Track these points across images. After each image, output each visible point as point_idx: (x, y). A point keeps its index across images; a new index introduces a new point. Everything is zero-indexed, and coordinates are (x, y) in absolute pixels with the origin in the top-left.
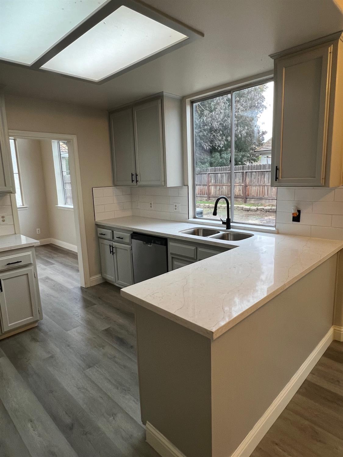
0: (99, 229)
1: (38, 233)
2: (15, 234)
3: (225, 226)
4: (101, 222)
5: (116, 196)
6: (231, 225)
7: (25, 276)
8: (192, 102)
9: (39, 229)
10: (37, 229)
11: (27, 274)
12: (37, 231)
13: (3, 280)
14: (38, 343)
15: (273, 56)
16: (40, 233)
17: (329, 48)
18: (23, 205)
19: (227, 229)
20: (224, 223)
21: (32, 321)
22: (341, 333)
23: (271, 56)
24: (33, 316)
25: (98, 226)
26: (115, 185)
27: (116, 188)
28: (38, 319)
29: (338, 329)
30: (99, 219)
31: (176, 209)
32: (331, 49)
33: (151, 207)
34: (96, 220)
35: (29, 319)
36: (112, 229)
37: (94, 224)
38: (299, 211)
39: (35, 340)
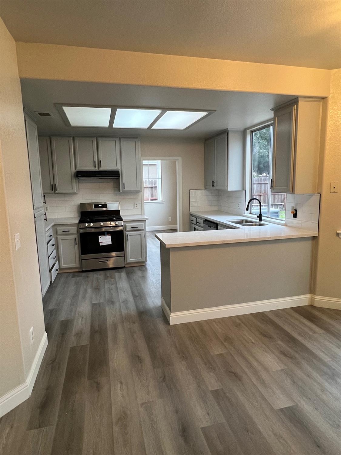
0: (191, 217)
1: (169, 220)
2: (142, 214)
3: (258, 219)
4: (194, 213)
5: (206, 196)
6: (262, 218)
7: (140, 236)
8: (252, 132)
9: (170, 218)
10: (169, 218)
11: (141, 235)
12: (169, 219)
13: (130, 235)
14: (141, 271)
15: (273, 110)
16: (171, 220)
17: (294, 107)
18: (162, 200)
19: (259, 221)
20: (258, 217)
21: (141, 261)
22: (315, 300)
23: (272, 110)
24: (142, 258)
25: (191, 215)
26: (206, 189)
27: (207, 191)
28: (144, 260)
29: (313, 297)
30: (193, 210)
31: (239, 207)
32: (295, 107)
33: (227, 204)
34: (190, 211)
35: (139, 259)
36: (197, 218)
37: (189, 214)
38: (296, 211)
39: (140, 270)
